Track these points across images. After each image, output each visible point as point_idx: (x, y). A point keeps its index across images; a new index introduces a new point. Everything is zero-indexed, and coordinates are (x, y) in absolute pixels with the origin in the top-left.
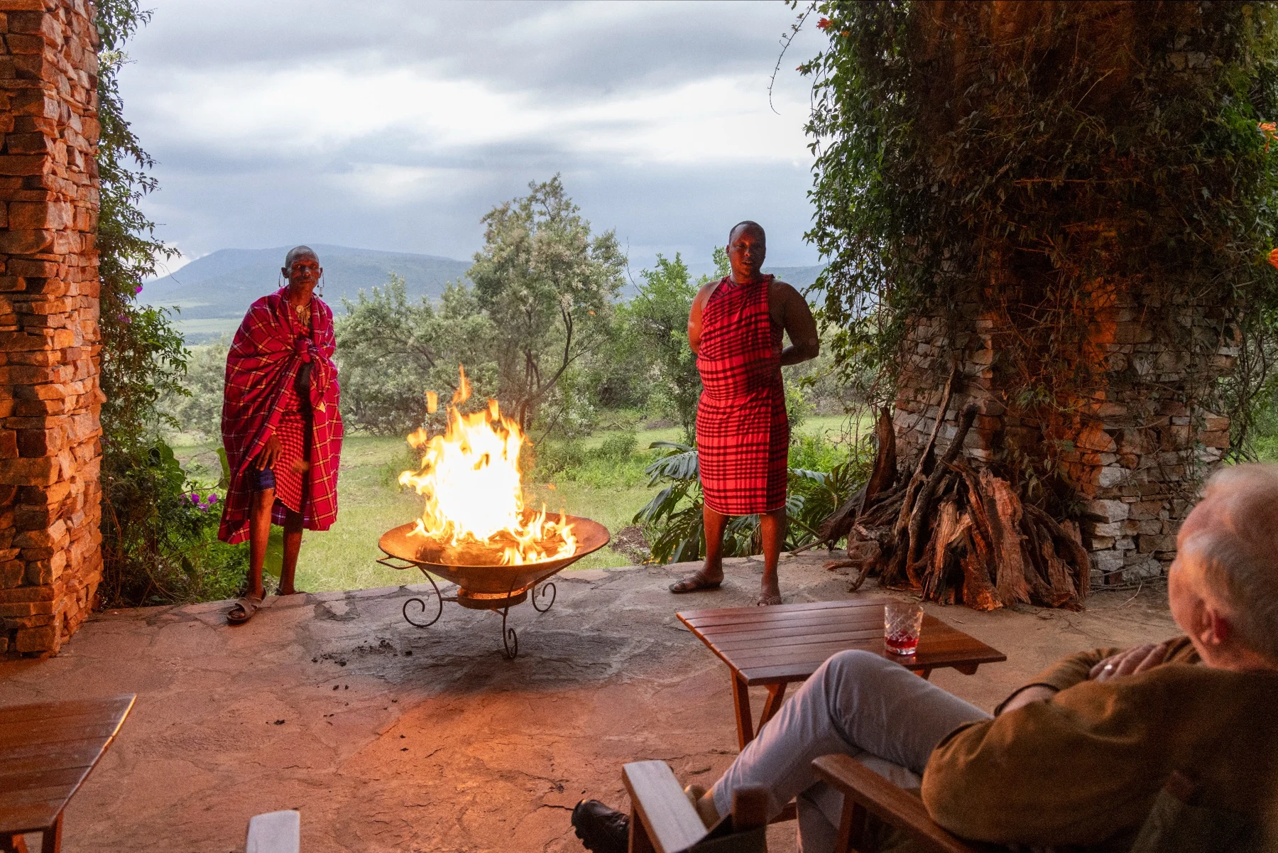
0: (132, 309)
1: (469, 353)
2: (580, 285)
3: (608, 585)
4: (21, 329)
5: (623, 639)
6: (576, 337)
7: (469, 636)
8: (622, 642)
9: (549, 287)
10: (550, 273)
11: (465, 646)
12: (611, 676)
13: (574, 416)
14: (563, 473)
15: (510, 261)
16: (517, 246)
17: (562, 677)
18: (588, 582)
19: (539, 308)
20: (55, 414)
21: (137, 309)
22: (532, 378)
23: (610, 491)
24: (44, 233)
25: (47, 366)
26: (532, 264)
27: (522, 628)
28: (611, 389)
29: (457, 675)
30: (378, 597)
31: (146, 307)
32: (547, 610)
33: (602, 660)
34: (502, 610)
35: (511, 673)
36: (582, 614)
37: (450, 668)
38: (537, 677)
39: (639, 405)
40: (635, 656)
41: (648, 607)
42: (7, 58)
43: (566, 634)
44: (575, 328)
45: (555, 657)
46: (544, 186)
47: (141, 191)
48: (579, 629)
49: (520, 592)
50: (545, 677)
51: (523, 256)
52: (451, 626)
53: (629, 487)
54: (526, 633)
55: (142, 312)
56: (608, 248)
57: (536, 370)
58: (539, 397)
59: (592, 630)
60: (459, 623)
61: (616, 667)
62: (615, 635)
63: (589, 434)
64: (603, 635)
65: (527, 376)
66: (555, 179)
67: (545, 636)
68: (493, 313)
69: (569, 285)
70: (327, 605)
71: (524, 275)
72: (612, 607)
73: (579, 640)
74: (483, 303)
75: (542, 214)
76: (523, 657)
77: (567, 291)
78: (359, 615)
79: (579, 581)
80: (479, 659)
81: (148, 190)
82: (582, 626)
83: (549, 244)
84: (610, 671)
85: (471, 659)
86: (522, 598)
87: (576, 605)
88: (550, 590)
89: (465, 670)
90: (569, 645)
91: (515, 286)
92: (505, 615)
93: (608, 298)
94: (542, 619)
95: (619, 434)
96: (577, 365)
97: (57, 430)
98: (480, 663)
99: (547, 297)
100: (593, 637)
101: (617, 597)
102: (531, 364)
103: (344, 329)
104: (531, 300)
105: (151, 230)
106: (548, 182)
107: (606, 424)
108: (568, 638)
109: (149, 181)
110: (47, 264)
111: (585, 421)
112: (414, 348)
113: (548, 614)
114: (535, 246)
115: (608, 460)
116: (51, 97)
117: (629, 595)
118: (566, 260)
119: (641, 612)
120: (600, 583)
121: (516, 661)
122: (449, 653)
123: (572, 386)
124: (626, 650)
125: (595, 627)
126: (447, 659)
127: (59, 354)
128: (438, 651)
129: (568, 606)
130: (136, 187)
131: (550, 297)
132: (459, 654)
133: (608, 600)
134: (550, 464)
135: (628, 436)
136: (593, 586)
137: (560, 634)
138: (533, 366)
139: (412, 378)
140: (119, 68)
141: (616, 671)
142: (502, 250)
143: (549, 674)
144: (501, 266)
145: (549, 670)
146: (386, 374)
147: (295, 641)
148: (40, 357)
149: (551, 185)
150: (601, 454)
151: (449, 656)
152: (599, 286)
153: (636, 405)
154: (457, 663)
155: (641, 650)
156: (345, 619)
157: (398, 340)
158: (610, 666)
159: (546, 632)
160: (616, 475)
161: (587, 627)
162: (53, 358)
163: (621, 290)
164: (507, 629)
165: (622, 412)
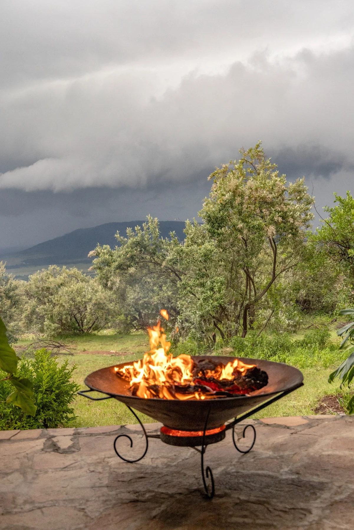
1: (204, 270)
2: (280, 219)
3: (307, 431)
5: (322, 483)
6: (280, 258)
7: (172, 473)
8: (322, 487)
9: (259, 221)
10: (258, 211)
11: (166, 482)
12: (311, 524)
15: (230, 203)
16: (234, 192)
17: (259, 521)
18: (288, 428)
19: (251, 236)
22: (250, 288)
23: (312, 370)
26: (245, 206)
27: (223, 468)
28: (309, 301)
29: (154, 513)
30: (100, 434)
32: (247, 452)
33: (302, 505)
34: (200, 448)
35: (207, 514)
36: (282, 457)
37: (148, 505)
38: (234, 519)
39: (330, 313)
40: (336, 502)
41: (347, 453)
43: (265, 476)
44: (279, 251)
45: (252, 498)
46: (251, 151)
48: (278, 472)
49: (217, 431)
50: (241, 520)
51: (238, 200)
52: (159, 462)
54: (226, 473)
57: (253, 282)
58: (257, 303)
59: (292, 472)
60: (165, 460)
61: (316, 513)
62: (315, 479)
63: (295, 332)
64: (302, 478)
65: (246, 287)
67: (244, 476)
68: (220, 241)
69: (272, 220)
70: (55, 440)
71: (240, 213)
72: (312, 451)
73: (278, 482)
74: (212, 234)
76: (220, 496)
77: (271, 224)
78: (79, 449)
79: (279, 426)
80: (178, 497)
82: (281, 468)
83: (256, 189)
84: (311, 518)
85: (171, 496)
86: (220, 437)
87: (276, 448)
88: (250, 433)
89: (163, 507)
90: (268, 486)
91: (235, 221)
92: (203, 452)
93: (302, 229)
94: (243, 460)
96: (282, 278)
98: (179, 501)
99: (257, 229)
100: (293, 480)
101: (315, 442)
102: (249, 277)
103: (120, 256)
104: (245, 232)
108: (268, 480)
111: (291, 322)
112: (167, 268)
113: (248, 455)
114: (247, 192)
115: (309, 348)
117: (327, 441)
118: (269, 201)
119: (340, 457)
120: (299, 429)
121: (215, 501)
122: (151, 489)
123: (280, 297)
124: (326, 495)
125: (294, 470)
126: (147, 495)
128: (140, 486)
129: (269, 449)
131: (260, 228)
132: (161, 490)
133: (308, 445)
134: (266, 351)
136: (293, 431)
137: (259, 475)
138: (251, 279)
141: (316, 518)
142: (223, 195)
143: (245, 516)
144: (224, 206)
145: (245, 513)
146: (153, 291)
147: (17, 470)
150: (303, 344)
151: (150, 491)
152: (294, 219)
153: (328, 313)
154: (156, 499)
155: (342, 497)
156: (65, 452)
157: (156, 263)
158: (310, 512)
159: (245, 472)
160: (316, 358)
161: (286, 469)
163: (311, 223)
164: (205, 468)
165: (318, 317)
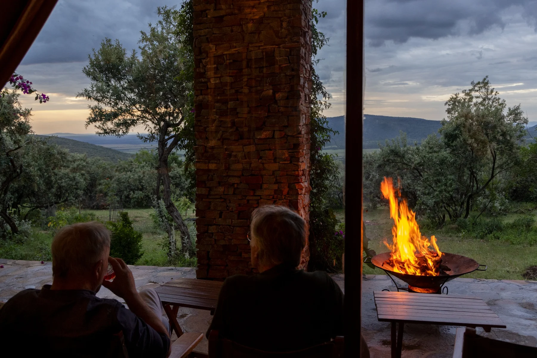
0: (320, 154)
1: (440, 170)
2: (501, 137)
4: (291, 163)
6: (498, 162)
9: (483, 138)
10: (484, 131)
13: (497, 204)
14: (491, 235)
15: (462, 124)
16: (466, 117)
19: (478, 148)
20: (301, 194)
21: (322, 153)
22: (473, 183)
23: (520, 246)
24: (299, 127)
25: (299, 176)
28: (518, 191)
31: (325, 153)
42: (289, 65)
44: (497, 158)
46: (479, 83)
47: (325, 108)
51: (469, 122)
53: (531, 245)
55: (324, 155)
56: (516, 114)
57: (476, 179)
58: (477, 193)
63: (505, 215)
65: (470, 183)
66: (485, 79)
68: (452, 151)
69: (495, 137)
71: (470, 131)
74: (448, 145)
75: (477, 97)
77: (493, 140)
81: (327, 108)
91: (465, 137)
95: (523, 216)
96: (498, 177)
97: (301, 200)
99: (482, 142)
102: (473, 175)
105: (327, 124)
106: (481, 81)
107: (515, 210)
109: (328, 104)
110: (300, 138)
111: (503, 208)
115: (518, 230)
116: (302, 77)
118: (493, 124)
123: (496, 188)
127: (302, 172)
130: (323, 107)
134: (484, 230)
135: (529, 217)
138: (474, 176)
139: (409, 181)
140: (318, 62)
144: (457, 128)
146: (396, 179)
148: (297, 173)
149: (483, 82)
150: (513, 226)
152: (511, 137)
153: (532, 201)
157: (404, 164)
160: (523, 238)
162: (301, 173)
163: (524, 138)
165: (524, 204)
